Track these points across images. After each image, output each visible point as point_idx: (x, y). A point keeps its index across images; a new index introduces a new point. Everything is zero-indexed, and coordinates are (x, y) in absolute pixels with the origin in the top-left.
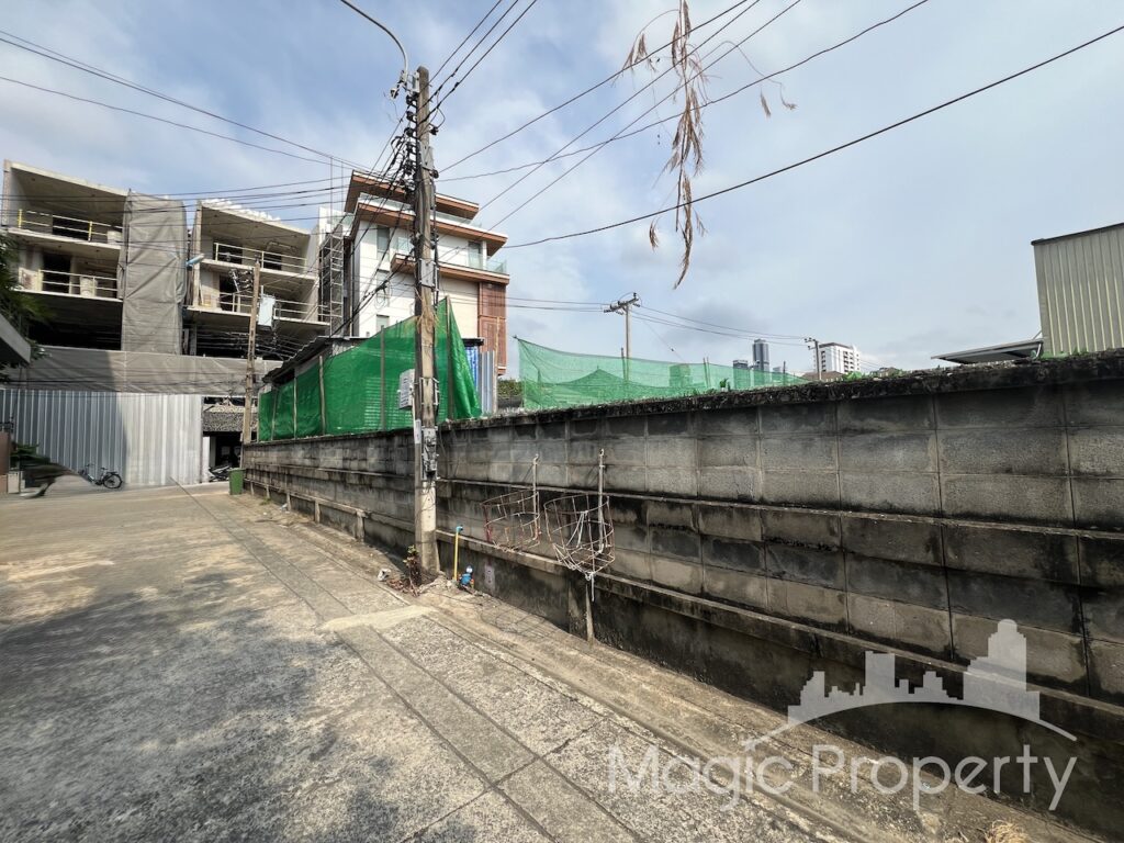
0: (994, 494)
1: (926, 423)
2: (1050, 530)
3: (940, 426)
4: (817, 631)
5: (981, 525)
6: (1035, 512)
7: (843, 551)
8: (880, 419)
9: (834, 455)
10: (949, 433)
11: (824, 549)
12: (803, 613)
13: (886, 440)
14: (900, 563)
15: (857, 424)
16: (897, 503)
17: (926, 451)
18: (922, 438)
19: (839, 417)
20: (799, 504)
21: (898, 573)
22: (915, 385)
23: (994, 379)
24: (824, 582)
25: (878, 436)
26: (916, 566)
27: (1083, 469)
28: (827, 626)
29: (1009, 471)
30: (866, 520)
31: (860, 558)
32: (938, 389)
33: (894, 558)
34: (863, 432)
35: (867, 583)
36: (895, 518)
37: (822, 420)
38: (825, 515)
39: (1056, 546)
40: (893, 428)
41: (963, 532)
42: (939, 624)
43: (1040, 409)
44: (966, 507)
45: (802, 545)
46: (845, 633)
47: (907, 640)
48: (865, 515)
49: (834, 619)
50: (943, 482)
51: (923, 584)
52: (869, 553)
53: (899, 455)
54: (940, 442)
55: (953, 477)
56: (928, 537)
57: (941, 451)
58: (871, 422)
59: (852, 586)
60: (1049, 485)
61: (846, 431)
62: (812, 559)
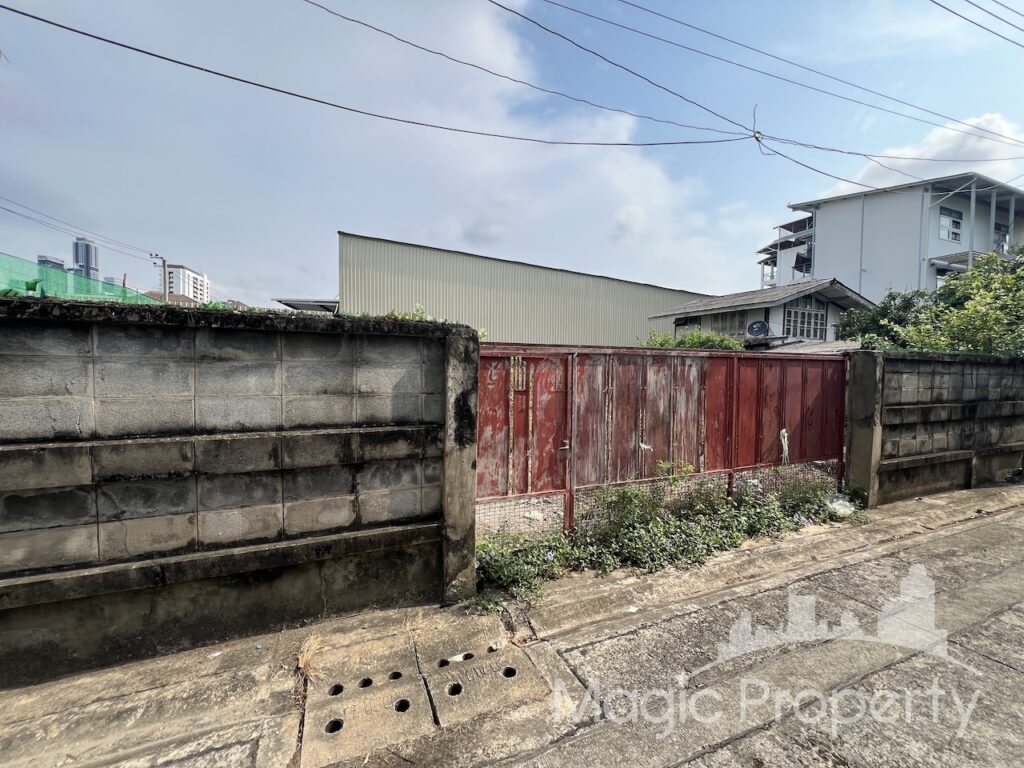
0: (317, 409)
1: (275, 355)
2: (344, 431)
3: (285, 358)
4: (163, 561)
5: (308, 433)
6: (339, 419)
7: (196, 474)
8: (237, 348)
9: (191, 382)
10: (290, 364)
11: (175, 477)
12: (147, 548)
13: (242, 367)
14: (248, 474)
15: (216, 352)
16: (248, 422)
17: (274, 378)
18: (271, 367)
19: (197, 343)
20: (145, 435)
21: (245, 483)
22: (268, 322)
23: (321, 326)
24: (174, 509)
25: (235, 364)
26: (260, 473)
27: (362, 390)
28: (176, 552)
29: (325, 392)
30: (221, 441)
31: (211, 477)
32: (285, 328)
33: (244, 471)
34: (221, 359)
35: (218, 498)
36: (245, 436)
37: (179, 344)
38: (177, 442)
39: (346, 440)
40: (247, 357)
41: (295, 440)
42: (275, 515)
43: (344, 350)
44: (298, 421)
45: (150, 477)
46: (195, 551)
47: (249, 537)
48: (219, 437)
49: (183, 542)
50: (284, 403)
51: (265, 487)
52: (221, 471)
53: (252, 381)
54: (284, 372)
55: (291, 398)
56: (270, 449)
57: (284, 378)
58: (229, 351)
59: (203, 505)
60: (345, 401)
61: (204, 358)
62: (159, 490)
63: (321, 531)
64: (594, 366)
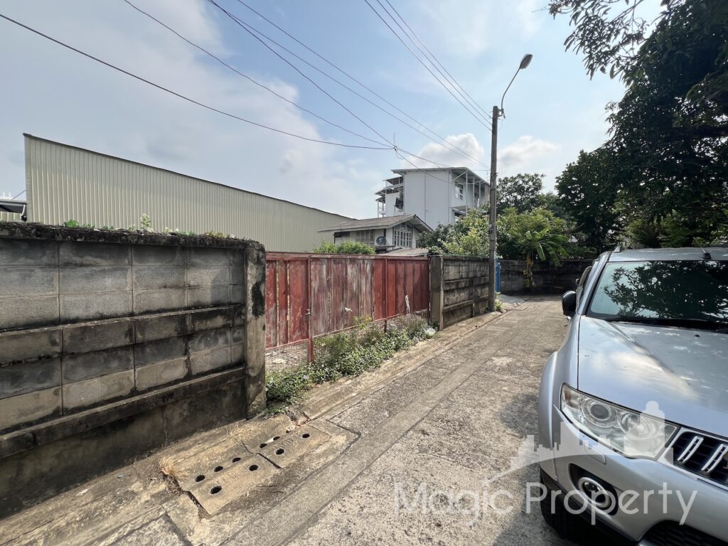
0: (159, 299)
1: (126, 262)
2: (180, 313)
3: (134, 263)
4: (32, 428)
5: (157, 316)
6: (175, 305)
7: (62, 355)
8: (96, 257)
9: (56, 283)
10: (139, 268)
11: (46, 359)
12: (15, 421)
13: (100, 271)
14: (106, 350)
15: (78, 260)
16: (106, 312)
17: (126, 278)
18: (124, 270)
19: (61, 253)
20: (11, 329)
21: (104, 358)
22: (124, 238)
23: (164, 241)
24: (40, 386)
25: (94, 268)
26: (115, 349)
27: (191, 284)
28: (42, 420)
29: (165, 287)
30: (86, 327)
31: (73, 356)
32: (137, 242)
33: (105, 348)
34: (82, 265)
35: (81, 372)
36: (106, 322)
37: (44, 254)
38: (46, 332)
39: (182, 319)
40: (105, 263)
41: (145, 322)
42: (128, 378)
43: (178, 257)
44: (146, 308)
45: (20, 362)
46: (60, 417)
47: (107, 398)
48: (83, 324)
49: (49, 411)
50: (134, 295)
51: (120, 358)
52: (87, 350)
53: (109, 282)
54: (134, 273)
55: (140, 292)
56: (127, 329)
57: (134, 277)
58: (89, 259)
59: (68, 379)
60: (179, 292)
61: (67, 265)
62: (26, 372)
63: (164, 385)
64: (321, 265)
